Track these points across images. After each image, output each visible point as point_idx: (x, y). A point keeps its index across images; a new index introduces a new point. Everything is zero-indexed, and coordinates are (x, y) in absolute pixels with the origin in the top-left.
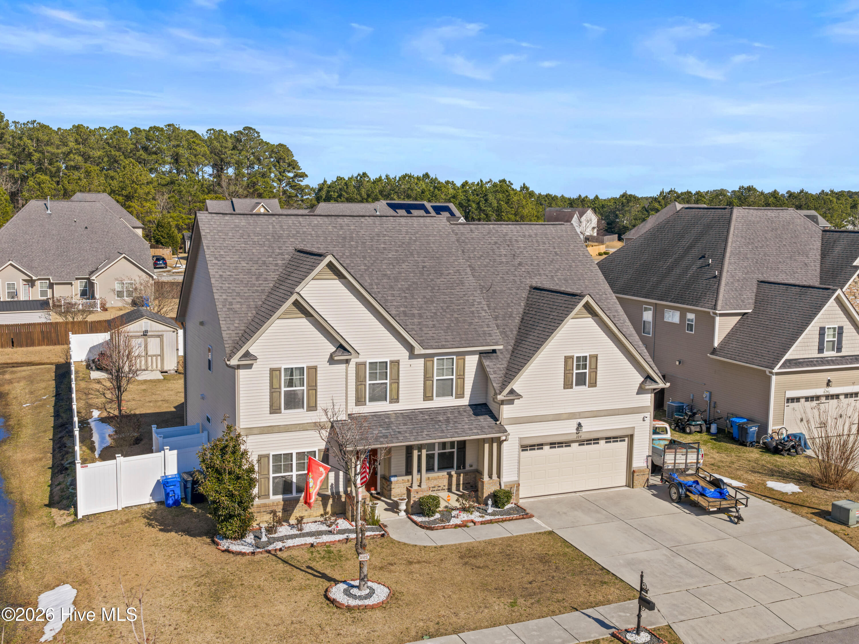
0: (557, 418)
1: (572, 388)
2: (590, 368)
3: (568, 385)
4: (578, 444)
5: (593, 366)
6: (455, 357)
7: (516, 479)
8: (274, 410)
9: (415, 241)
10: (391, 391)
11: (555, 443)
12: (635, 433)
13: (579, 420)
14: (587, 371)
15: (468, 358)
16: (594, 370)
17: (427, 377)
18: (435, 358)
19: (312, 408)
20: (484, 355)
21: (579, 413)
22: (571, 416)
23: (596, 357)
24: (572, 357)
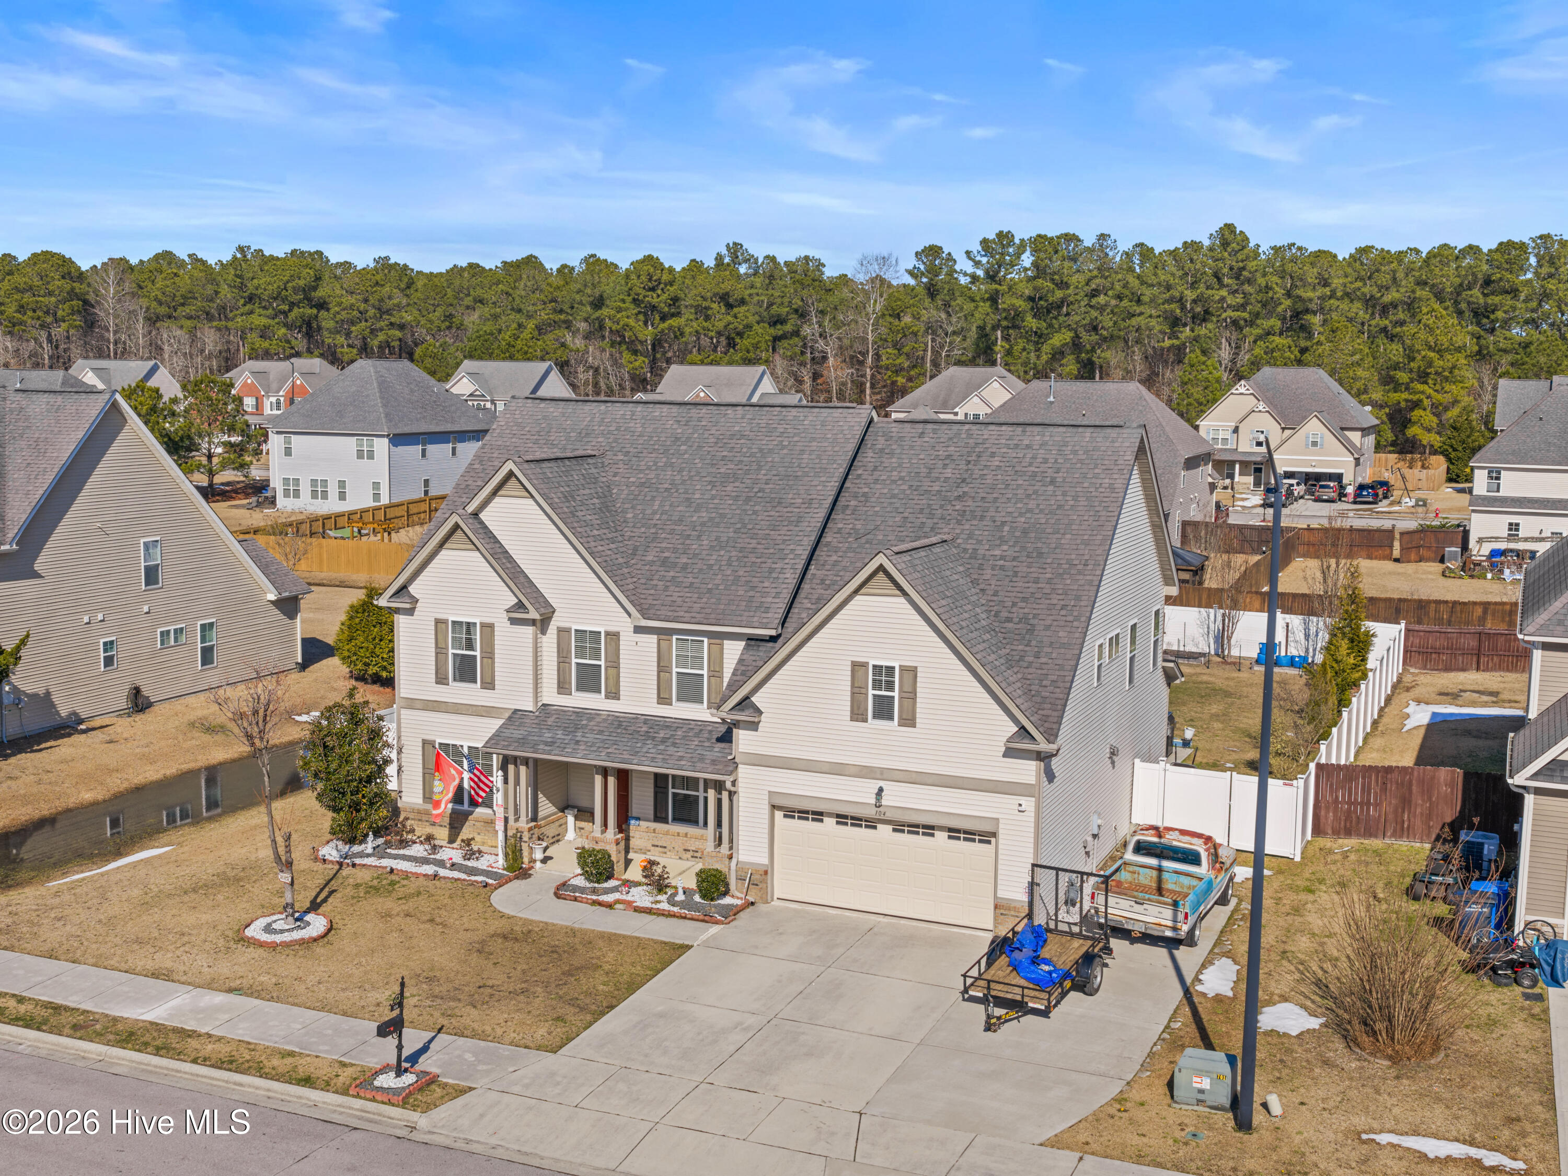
0: (838, 770)
1: (865, 720)
2: (901, 690)
3: (858, 715)
4: (891, 827)
5: (907, 688)
6: (706, 640)
7: (765, 861)
8: (441, 679)
9: (784, 447)
10: (606, 679)
11: (846, 817)
12: (1001, 831)
13: (881, 783)
14: (896, 694)
15: (727, 644)
16: (910, 696)
17: (663, 668)
18: (674, 637)
19: (489, 685)
20: (753, 643)
21: (882, 770)
22: (866, 772)
23: (913, 671)
24: (864, 665)
